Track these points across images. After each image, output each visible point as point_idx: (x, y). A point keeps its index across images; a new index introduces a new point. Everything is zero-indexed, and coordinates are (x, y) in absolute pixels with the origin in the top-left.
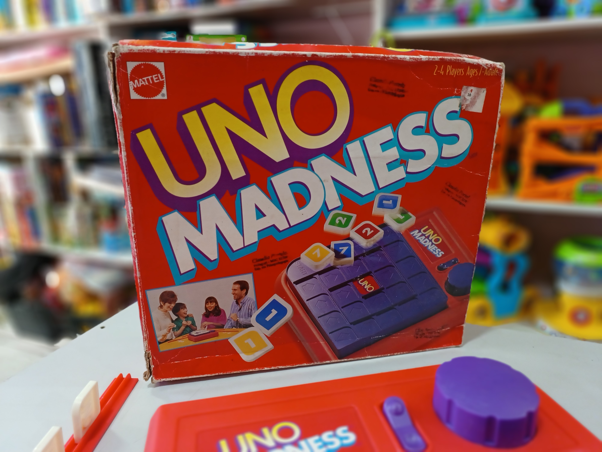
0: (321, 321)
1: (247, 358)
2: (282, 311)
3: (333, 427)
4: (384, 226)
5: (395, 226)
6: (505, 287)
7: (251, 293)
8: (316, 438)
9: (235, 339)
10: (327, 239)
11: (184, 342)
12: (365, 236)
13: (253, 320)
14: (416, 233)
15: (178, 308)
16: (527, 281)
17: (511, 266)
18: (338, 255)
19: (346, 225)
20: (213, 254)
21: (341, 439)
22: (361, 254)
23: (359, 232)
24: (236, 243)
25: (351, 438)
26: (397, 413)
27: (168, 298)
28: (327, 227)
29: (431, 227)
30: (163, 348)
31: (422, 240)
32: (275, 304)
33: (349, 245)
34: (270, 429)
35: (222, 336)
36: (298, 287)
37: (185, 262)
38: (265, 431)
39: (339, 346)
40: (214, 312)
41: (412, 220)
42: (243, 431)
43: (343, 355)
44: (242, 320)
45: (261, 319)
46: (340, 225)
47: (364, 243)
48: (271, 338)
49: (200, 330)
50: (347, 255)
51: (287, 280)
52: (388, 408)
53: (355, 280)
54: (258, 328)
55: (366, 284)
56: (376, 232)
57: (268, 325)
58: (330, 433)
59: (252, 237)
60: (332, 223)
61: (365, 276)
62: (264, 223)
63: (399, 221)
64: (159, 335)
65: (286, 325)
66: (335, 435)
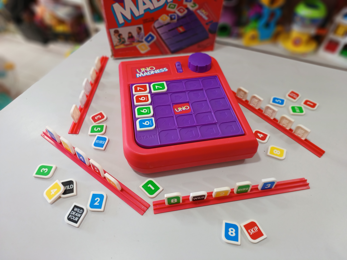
0: (166, 41)
1: (142, 52)
2: (153, 38)
3: (163, 68)
4: (187, 9)
5: (191, 9)
6: (267, 25)
7: (143, 32)
8: (159, 70)
9: (139, 46)
10: (167, 13)
11: (122, 46)
12: (181, 12)
13: (144, 40)
14: (198, 11)
15: (120, 35)
16: (279, 23)
17: (272, 15)
18: (171, 19)
19: (174, 8)
20: (129, 17)
21: (164, 70)
22: (179, 18)
23: (179, 10)
24: (137, 14)
25: (167, 70)
26: (178, 65)
27: (116, 32)
28: (168, 9)
29: (204, 9)
30: (116, 48)
31: (201, 14)
32: (150, 35)
33: (174, 15)
34: (148, 68)
35: (134, 44)
36: (158, 30)
37: (121, 20)
38: (147, 68)
39: (172, 49)
40: (131, 37)
41: (197, 6)
42: (142, 68)
43: (173, 52)
44: (140, 40)
45: (146, 40)
46: (172, 8)
47: (180, 15)
48: (150, 46)
49: (127, 42)
50: (174, 19)
51: (154, 27)
52: (177, 64)
53: (176, 28)
54: (145, 43)
55: (181, 30)
56: (184, 11)
57: (148, 42)
58: (162, 69)
59: (142, 12)
60: (169, 7)
61: (181, 26)
62: (146, 7)
63: (192, 7)
64: (115, 43)
65: (154, 43)
66: (163, 69)
